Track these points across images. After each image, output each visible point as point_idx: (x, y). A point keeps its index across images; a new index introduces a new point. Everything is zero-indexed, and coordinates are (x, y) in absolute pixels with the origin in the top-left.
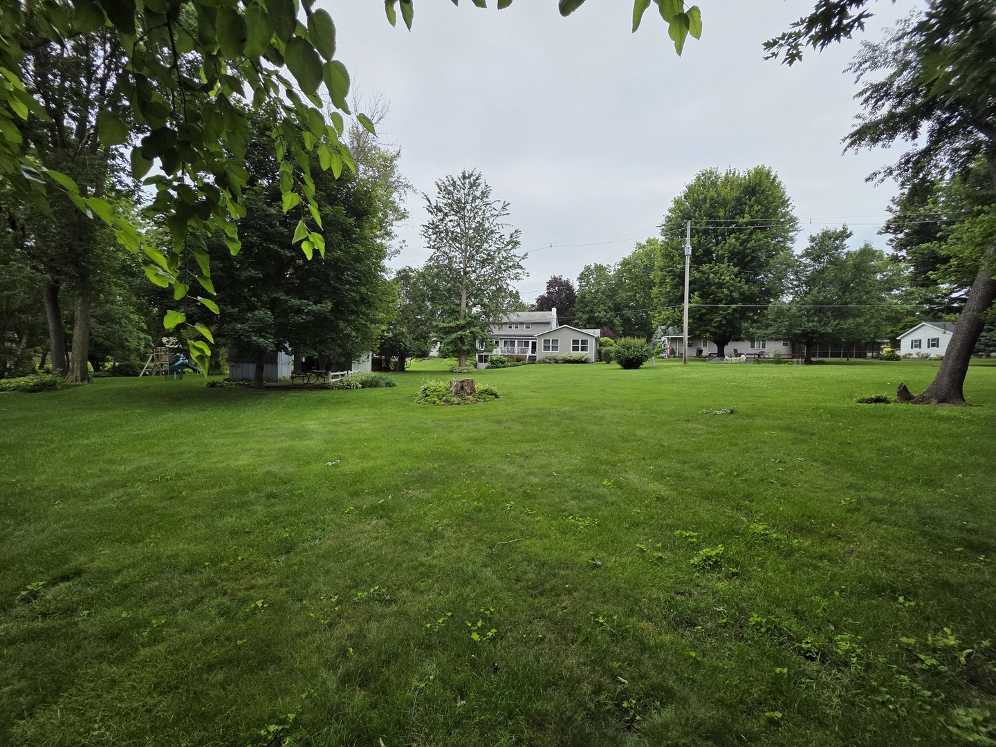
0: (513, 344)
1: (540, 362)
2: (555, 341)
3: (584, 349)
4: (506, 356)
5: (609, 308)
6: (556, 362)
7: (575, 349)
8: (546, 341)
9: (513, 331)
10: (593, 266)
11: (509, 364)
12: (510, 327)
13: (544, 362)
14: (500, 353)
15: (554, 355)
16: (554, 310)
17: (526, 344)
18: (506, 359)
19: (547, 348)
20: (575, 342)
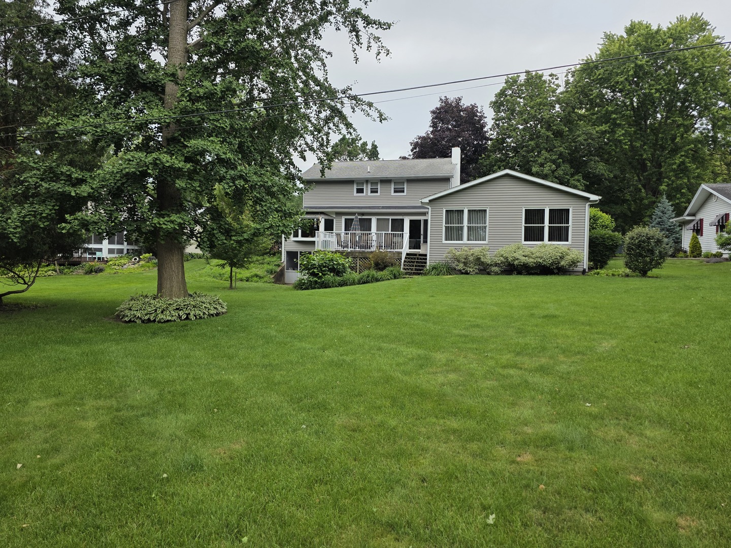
0: (365, 225)
1: (437, 270)
2: (478, 214)
3: (559, 234)
4: (347, 255)
5: (561, 155)
6: (484, 269)
7: (533, 234)
8: (454, 215)
9: (367, 200)
10: (523, 77)
11: (356, 276)
12: (360, 191)
13: (451, 270)
14: (334, 247)
15: (476, 251)
16: (456, 152)
17: (398, 225)
18: (346, 262)
19: (453, 233)
20: (533, 216)
